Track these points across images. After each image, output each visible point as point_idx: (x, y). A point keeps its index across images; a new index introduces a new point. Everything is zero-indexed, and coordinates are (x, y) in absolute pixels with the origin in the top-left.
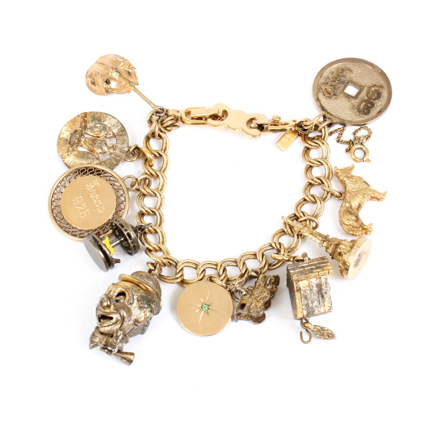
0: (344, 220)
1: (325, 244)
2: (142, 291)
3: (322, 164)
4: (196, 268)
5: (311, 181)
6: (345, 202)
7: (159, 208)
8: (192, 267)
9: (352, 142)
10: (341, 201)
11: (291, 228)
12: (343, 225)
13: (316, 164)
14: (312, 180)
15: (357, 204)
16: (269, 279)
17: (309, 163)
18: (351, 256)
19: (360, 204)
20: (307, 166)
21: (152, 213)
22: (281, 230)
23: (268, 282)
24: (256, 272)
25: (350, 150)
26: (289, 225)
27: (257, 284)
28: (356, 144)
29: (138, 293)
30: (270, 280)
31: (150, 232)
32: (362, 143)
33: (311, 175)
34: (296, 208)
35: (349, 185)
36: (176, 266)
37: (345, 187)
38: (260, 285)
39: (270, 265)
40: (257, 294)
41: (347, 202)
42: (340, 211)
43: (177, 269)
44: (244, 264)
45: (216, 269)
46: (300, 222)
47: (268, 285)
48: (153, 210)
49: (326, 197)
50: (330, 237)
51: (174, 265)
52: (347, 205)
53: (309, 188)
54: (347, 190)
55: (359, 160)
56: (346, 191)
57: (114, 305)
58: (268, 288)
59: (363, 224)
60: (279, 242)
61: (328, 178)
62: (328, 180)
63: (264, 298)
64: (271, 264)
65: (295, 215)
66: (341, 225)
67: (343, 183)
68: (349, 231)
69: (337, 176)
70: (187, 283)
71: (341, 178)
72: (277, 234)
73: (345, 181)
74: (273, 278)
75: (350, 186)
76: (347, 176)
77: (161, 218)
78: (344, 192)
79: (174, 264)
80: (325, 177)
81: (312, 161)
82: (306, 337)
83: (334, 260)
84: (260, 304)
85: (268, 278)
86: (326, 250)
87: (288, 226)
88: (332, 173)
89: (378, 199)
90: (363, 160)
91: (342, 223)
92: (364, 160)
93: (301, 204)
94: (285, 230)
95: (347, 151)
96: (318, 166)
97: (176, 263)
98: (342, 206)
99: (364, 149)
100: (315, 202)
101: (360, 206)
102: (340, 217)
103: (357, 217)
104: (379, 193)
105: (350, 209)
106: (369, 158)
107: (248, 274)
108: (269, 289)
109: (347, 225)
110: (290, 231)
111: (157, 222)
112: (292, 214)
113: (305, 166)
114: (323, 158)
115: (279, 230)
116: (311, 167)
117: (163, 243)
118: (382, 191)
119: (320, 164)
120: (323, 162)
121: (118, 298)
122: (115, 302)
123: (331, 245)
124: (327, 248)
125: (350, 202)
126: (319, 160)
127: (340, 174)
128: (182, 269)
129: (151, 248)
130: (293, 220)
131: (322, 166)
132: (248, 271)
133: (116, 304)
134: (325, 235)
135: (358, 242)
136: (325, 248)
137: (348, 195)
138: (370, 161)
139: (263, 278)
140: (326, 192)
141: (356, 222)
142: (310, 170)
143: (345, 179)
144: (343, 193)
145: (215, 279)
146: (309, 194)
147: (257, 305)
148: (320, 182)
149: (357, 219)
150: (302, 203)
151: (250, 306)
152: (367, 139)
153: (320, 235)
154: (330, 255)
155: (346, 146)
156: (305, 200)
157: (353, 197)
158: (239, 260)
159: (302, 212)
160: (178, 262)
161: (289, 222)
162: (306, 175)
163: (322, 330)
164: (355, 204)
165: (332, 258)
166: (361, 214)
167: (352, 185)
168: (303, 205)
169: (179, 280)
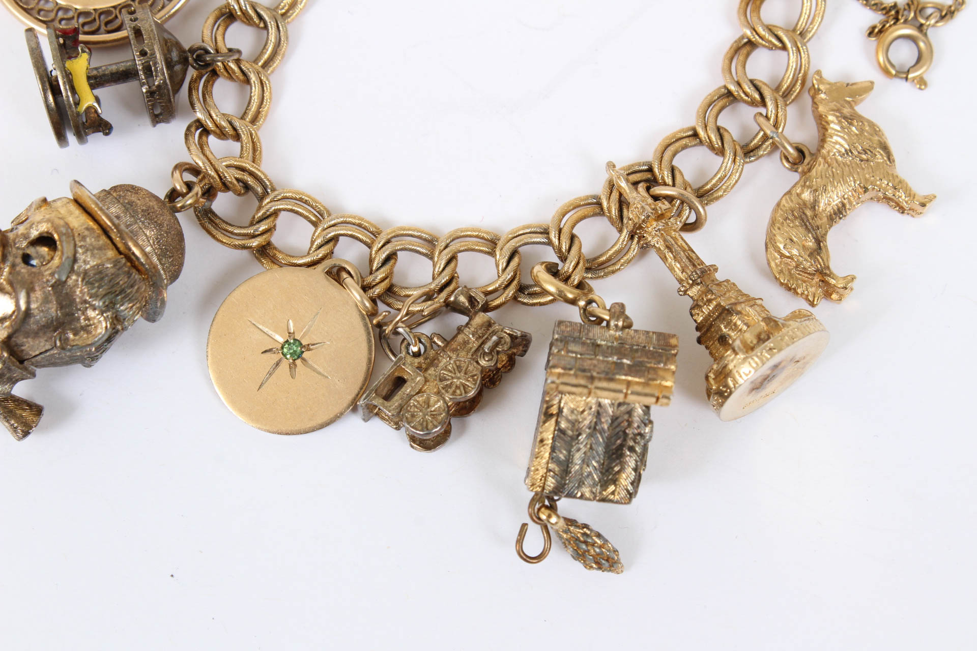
0: (779, 238)
1: (694, 291)
2: (111, 253)
3: (784, 48)
4: (315, 224)
5: (732, 88)
6: (804, 186)
7: (283, 15)
8: (306, 218)
9: (897, 12)
10: (796, 177)
11: (622, 203)
12: (771, 250)
13: (770, 42)
14: (739, 84)
15: (836, 201)
16: (495, 338)
17: (748, 32)
18: (747, 364)
19: (844, 205)
20: (742, 37)
21: (256, 20)
22: (594, 197)
23: (487, 348)
24: (471, 300)
25: (880, 31)
26: (621, 195)
27: (460, 338)
28: (906, 21)
29: (93, 255)
30: (497, 344)
31: (230, 76)
32: (922, 25)
33: (740, 68)
34: (661, 149)
35: (835, 138)
36: (261, 199)
37: (823, 140)
38: (466, 343)
39: (522, 289)
40: (445, 369)
41: (809, 187)
42: (778, 205)
43: (260, 208)
44: (452, 259)
45: (370, 246)
46: (656, 198)
47: (485, 354)
48: (262, 13)
49: (757, 147)
50: (719, 276)
51: (256, 193)
52: (807, 196)
53: (720, 104)
54: (824, 151)
55: (894, 72)
56: (819, 151)
57: (13, 266)
58: (483, 363)
59: (828, 268)
60: (575, 231)
61: (786, 95)
62: (781, 102)
63: (457, 387)
64: (528, 287)
65: (650, 170)
66: (767, 248)
67: (822, 125)
68: (781, 272)
69: (813, 98)
70: (274, 260)
71: (821, 109)
72: (579, 206)
73: (828, 123)
74: (508, 339)
75: (838, 142)
76: (838, 110)
77: (278, 44)
78: (813, 151)
79: (259, 190)
80: (777, 89)
81: (761, 30)
82: (534, 542)
83: (703, 347)
84: (440, 403)
85: (494, 333)
86: (692, 308)
87: (615, 195)
88: (803, 84)
89: (902, 210)
90: (903, 74)
91: (770, 243)
92: (910, 76)
93: (677, 145)
94: (605, 204)
95: (870, 34)
96: (772, 47)
97: (265, 188)
98: (789, 193)
99: (922, 45)
100: (721, 152)
101: (839, 212)
102: (773, 223)
103: (818, 241)
104: (910, 194)
105: (809, 213)
106: (925, 77)
107: (449, 295)
108: (483, 369)
109: (782, 255)
110: (614, 212)
111: (262, 53)
112: (644, 164)
113: (737, 36)
114: (794, 30)
115: (587, 198)
116: (751, 45)
117: (254, 121)
118: (921, 189)
119: (780, 45)
120: (789, 45)
121: (31, 251)
122: (19, 260)
123: (710, 301)
124: (696, 306)
125: (816, 190)
126: (781, 34)
127: (823, 96)
128: (276, 213)
129: (210, 125)
130: (635, 184)
131: (784, 53)
132: (451, 288)
133: (18, 269)
134: (708, 263)
135: (784, 330)
136: (691, 302)
137: (820, 167)
138: (925, 84)
139: (482, 326)
140: (762, 133)
141: (811, 255)
142: (744, 51)
143: (831, 118)
144: (811, 154)
145: (349, 280)
146: (711, 125)
147: (432, 401)
148: (757, 96)
149: (819, 247)
150: (684, 142)
151: (410, 397)
152: (942, 18)
153: (692, 259)
154: (698, 329)
155: (873, 18)
156: (695, 135)
157: (833, 178)
158: (443, 244)
159: (673, 170)
160: (273, 190)
161: (620, 187)
162: (727, 62)
163: (585, 542)
164: (829, 201)
165: (699, 341)
166: (834, 238)
167: (843, 142)
168: (685, 147)
169: (255, 243)
